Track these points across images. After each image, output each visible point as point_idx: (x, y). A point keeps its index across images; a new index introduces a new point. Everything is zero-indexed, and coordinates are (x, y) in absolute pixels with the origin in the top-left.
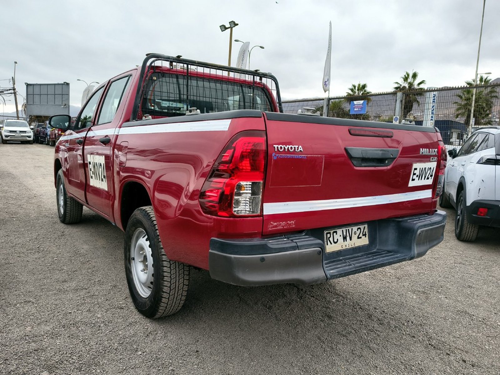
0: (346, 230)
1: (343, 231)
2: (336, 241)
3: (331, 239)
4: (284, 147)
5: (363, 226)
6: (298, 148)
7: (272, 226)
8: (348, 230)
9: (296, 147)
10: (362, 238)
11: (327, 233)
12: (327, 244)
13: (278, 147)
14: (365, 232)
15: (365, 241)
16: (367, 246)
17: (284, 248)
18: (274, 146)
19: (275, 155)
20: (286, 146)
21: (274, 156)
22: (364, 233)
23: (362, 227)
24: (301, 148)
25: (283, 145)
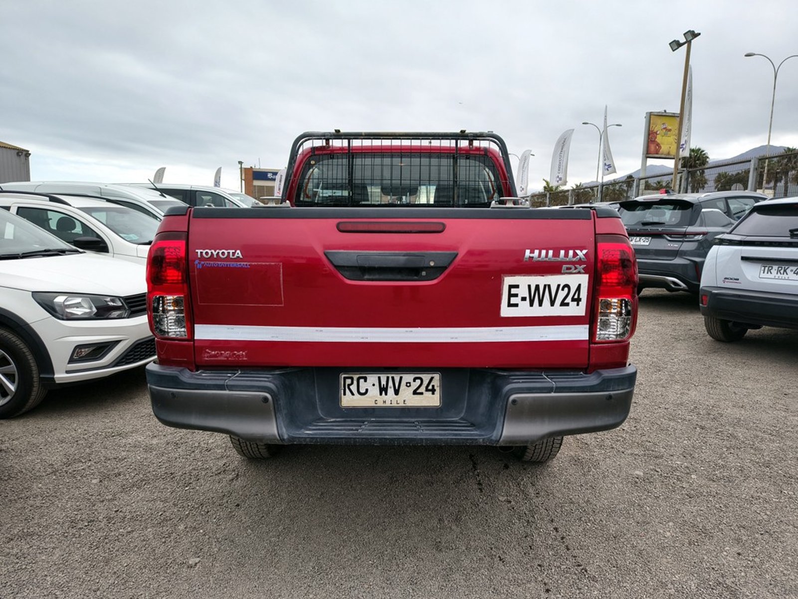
0: (388, 378)
1: (379, 378)
2: (362, 391)
3: (354, 388)
4: (212, 253)
5: (430, 376)
6: (234, 254)
7: (208, 355)
8: (393, 378)
9: (231, 251)
10: (424, 395)
11: (345, 378)
12: (345, 394)
13: (201, 253)
14: (433, 386)
15: (433, 400)
16: (437, 409)
17: (204, 385)
18: (197, 251)
19: (199, 263)
20: (215, 251)
21: (198, 265)
22: (430, 387)
23: (426, 377)
24: (239, 253)
25: (210, 250)
